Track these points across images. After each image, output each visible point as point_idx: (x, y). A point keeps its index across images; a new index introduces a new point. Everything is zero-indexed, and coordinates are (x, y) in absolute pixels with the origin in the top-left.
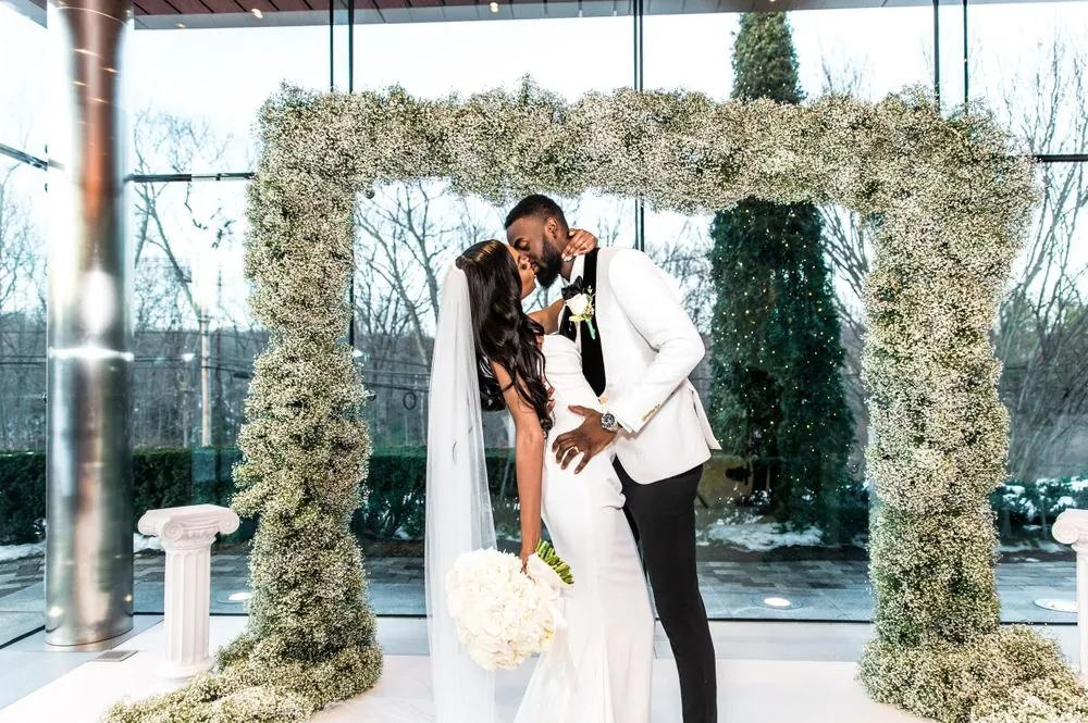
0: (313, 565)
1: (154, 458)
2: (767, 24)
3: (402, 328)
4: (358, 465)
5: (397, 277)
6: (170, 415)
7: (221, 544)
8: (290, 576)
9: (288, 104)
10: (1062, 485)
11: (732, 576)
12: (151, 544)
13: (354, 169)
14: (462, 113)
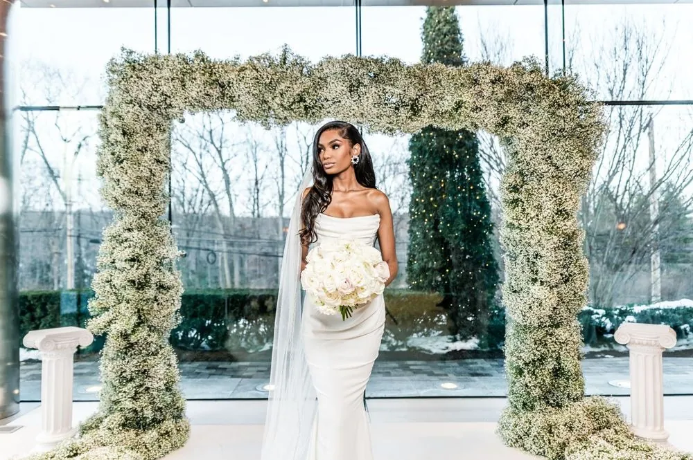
0: (143, 366)
1: (34, 297)
2: (443, 14)
3: (206, 209)
4: (173, 300)
5: (203, 175)
6: (45, 269)
7: (80, 354)
8: (128, 374)
9: (126, 61)
10: (628, 309)
11: (421, 370)
12: (33, 355)
13: (170, 105)
14: (243, 69)
